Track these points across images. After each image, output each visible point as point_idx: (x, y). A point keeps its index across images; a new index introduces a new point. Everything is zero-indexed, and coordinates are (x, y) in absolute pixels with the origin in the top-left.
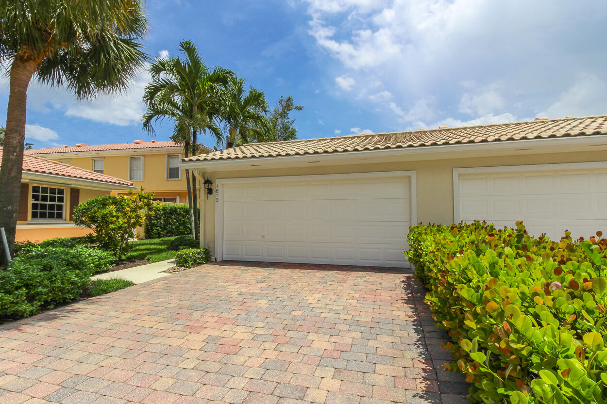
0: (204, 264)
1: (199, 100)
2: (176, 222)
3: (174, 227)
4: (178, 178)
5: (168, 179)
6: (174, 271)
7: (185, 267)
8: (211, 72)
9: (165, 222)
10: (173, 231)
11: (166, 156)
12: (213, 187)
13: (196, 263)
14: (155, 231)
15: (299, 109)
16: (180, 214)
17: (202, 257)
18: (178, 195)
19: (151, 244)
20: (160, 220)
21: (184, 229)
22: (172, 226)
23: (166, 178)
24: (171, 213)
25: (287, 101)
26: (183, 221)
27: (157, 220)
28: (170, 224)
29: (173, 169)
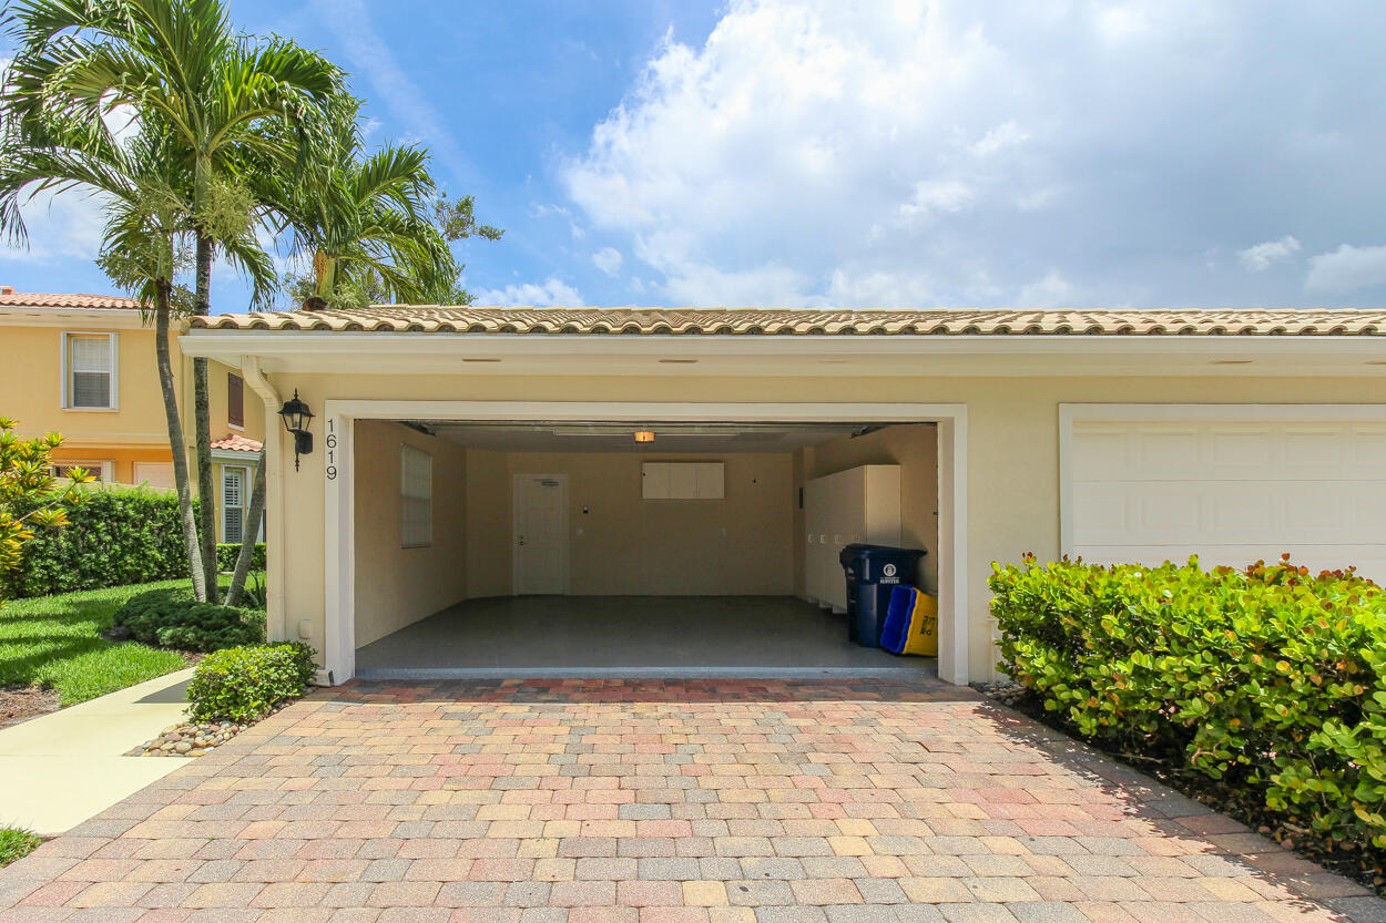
0: (295, 699)
1: (217, 138)
2: (110, 543)
3: (104, 558)
4: (107, 405)
5: (69, 407)
6: (195, 746)
7: (232, 720)
8: (257, 46)
9: (75, 542)
10: (104, 569)
11: (62, 335)
12: (315, 428)
13: (273, 701)
14: (38, 573)
15: (492, 235)
16: (126, 518)
17: (291, 678)
18: (108, 459)
19: (29, 618)
20: (57, 536)
21: (139, 565)
22: (98, 556)
23: (62, 404)
24: (92, 514)
25: (460, 209)
26: (136, 539)
27: (43, 538)
28: (91, 548)
29: (89, 377)
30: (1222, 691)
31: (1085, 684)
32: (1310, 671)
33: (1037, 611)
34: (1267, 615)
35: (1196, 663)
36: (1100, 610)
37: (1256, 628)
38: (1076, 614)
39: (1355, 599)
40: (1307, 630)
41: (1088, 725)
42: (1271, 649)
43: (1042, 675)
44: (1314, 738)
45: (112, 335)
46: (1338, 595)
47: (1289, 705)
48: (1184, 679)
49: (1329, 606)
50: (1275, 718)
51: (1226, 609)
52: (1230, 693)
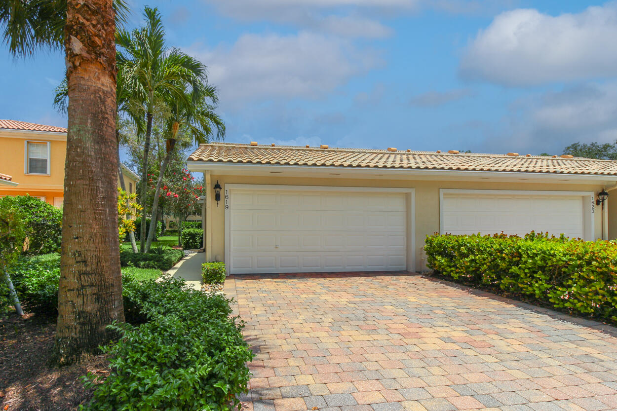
4: (46, 173)
5: (27, 173)
11: (25, 142)
12: (222, 193)
23: (25, 172)
29: (36, 160)
30: (490, 262)
31: (455, 266)
32: (509, 256)
33: (441, 248)
34: (500, 244)
35: (485, 256)
36: (460, 246)
37: (498, 247)
38: (453, 248)
39: (518, 240)
40: (509, 246)
41: (456, 276)
42: (501, 251)
43: (443, 265)
44: (510, 270)
45: (48, 143)
46: (514, 239)
47: (505, 263)
48: (482, 260)
49: (513, 241)
50: (502, 267)
51: (491, 244)
52: (492, 263)
